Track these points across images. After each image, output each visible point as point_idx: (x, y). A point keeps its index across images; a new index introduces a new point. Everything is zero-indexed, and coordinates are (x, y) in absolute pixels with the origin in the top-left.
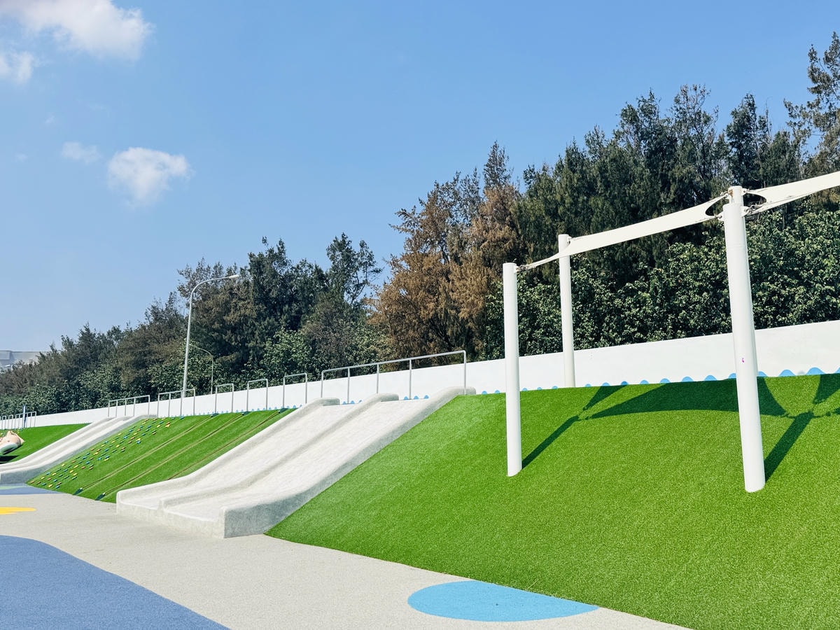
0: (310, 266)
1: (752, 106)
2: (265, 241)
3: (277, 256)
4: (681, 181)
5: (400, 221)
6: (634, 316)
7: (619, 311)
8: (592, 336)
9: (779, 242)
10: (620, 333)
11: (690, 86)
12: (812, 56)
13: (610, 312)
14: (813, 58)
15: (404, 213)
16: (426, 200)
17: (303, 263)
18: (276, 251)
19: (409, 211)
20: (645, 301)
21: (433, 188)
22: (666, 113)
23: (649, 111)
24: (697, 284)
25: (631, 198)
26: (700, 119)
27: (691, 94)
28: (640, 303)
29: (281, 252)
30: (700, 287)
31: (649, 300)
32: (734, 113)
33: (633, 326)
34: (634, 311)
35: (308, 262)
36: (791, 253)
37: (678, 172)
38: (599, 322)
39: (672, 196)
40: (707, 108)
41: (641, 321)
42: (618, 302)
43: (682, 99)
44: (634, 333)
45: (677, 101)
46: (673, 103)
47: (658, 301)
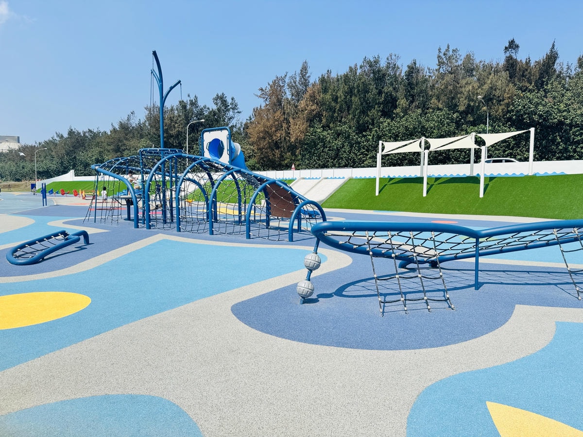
0: (208, 109)
1: (415, 63)
2: (189, 96)
3: (194, 104)
4: (387, 93)
5: (259, 93)
6: (365, 145)
7: (359, 143)
8: (348, 152)
9: (420, 122)
10: (359, 151)
11: (393, 54)
12: (439, 50)
13: (356, 143)
14: (440, 52)
15: (262, 90)
16: (271, 83)
17: (205, 107)
18: (194, 101)
19: (264, 89)
20: (369, 140)
21: (275, 78)
22: (383, 64)
23: (376, 62)
24: (389, 135)
25: (368, 99)
26: (395, 67)
27: (393, 57)
28: (368, 141)
29: (196, 101)
30: (390, 136)
31: (371, 140)
32: (409, 67)
33: (364, 149)
34: (365, 143)
35: (207, 106)
36: (423, 127)
37: (385, 89)
38: (351, 146)
39: (383, 99)
40: (399, 64)
41: (367, 147)
42: (359, 139)
43: (390, 59)
44: (364, 152)
45: (388, 59)
46: (386, 60)
47: (375, 140)
